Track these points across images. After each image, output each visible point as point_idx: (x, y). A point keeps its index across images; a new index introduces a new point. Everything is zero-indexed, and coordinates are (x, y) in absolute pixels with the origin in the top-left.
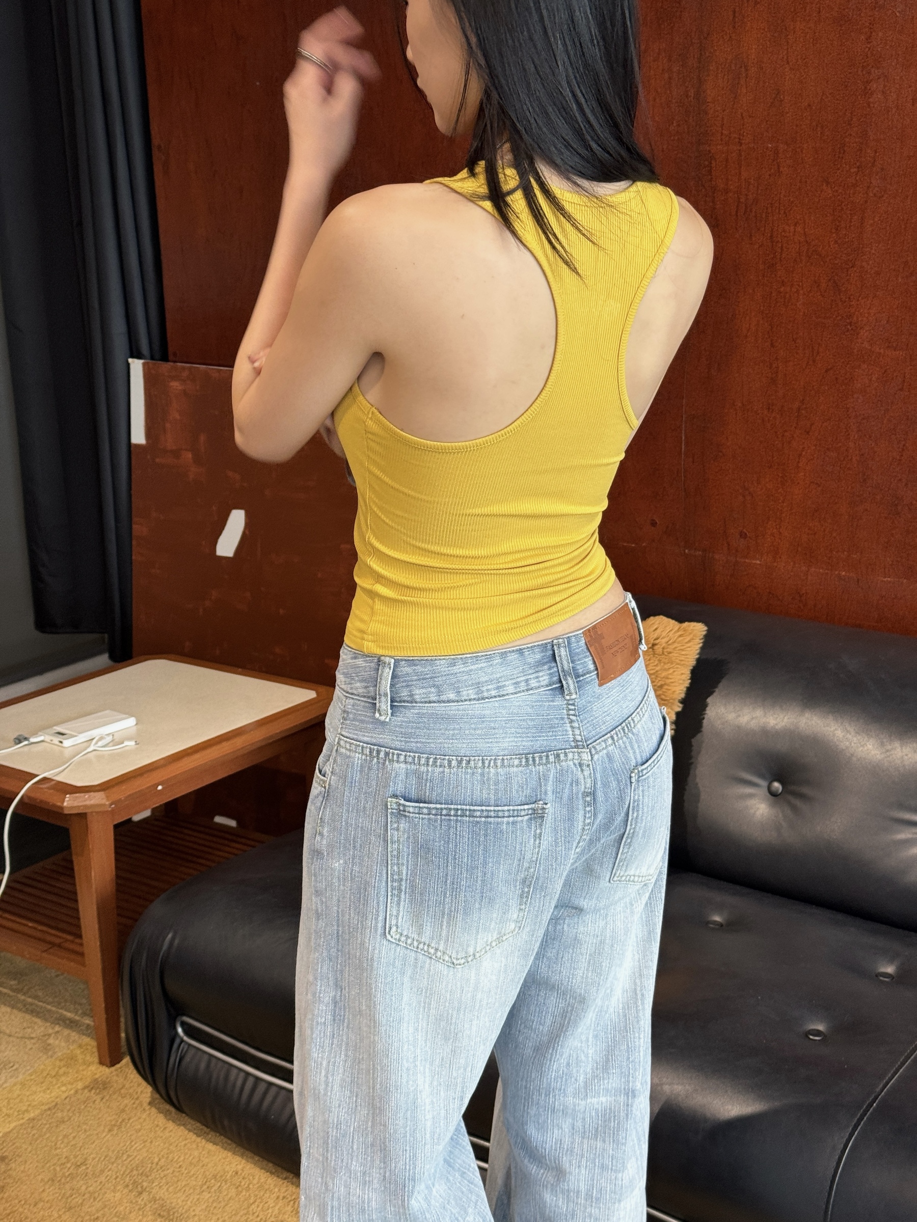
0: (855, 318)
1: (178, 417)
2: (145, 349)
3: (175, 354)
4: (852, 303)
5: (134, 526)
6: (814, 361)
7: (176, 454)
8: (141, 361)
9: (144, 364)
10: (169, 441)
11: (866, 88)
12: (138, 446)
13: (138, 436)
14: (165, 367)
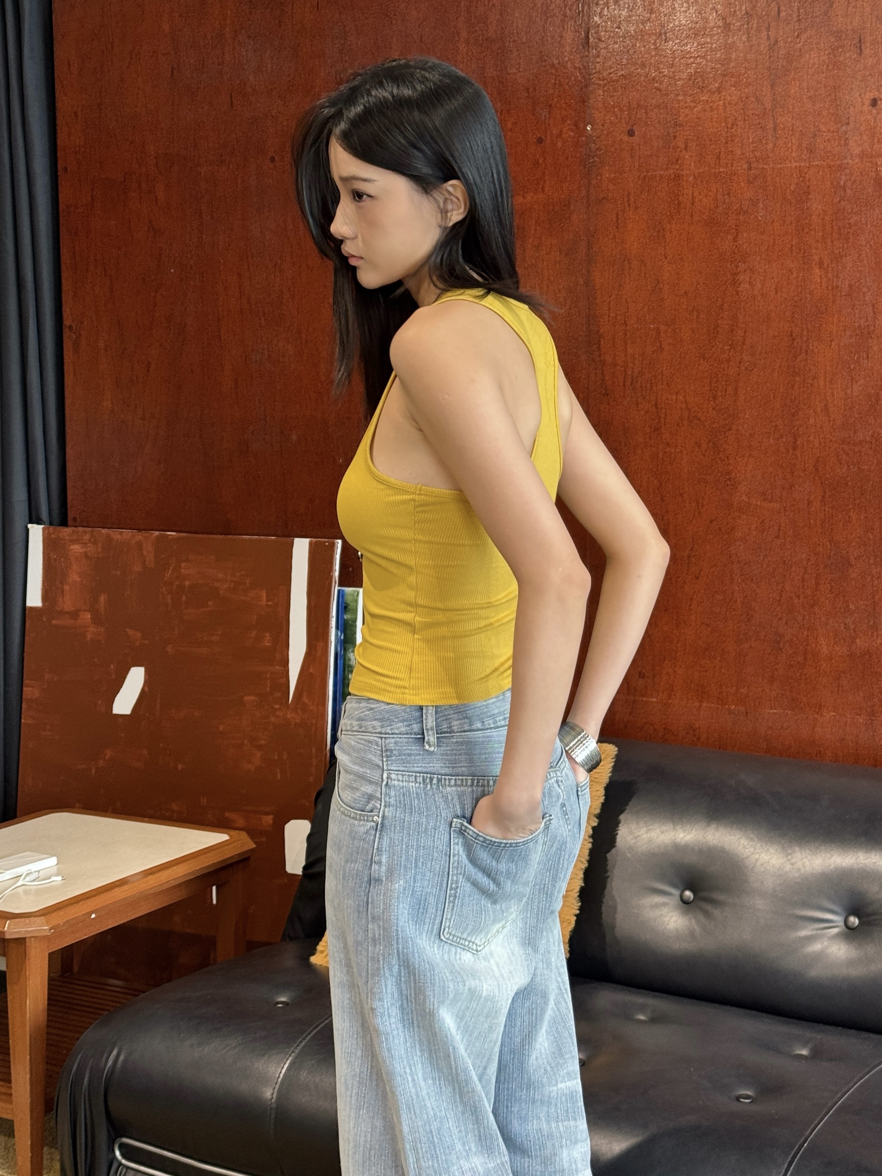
0: (733, 475)
1: (78, 579)
2: (44, 515)
3: (75, 519)
4: (730, 462)
5: (24, 689)
6: (699, 513)
7: (74, 615)
8: (42, 526)
9: (44, 529)
10: (67, 603)
11: (734, 279)
12: (33, 609)
13: (34, 598)
14: (66, 532)
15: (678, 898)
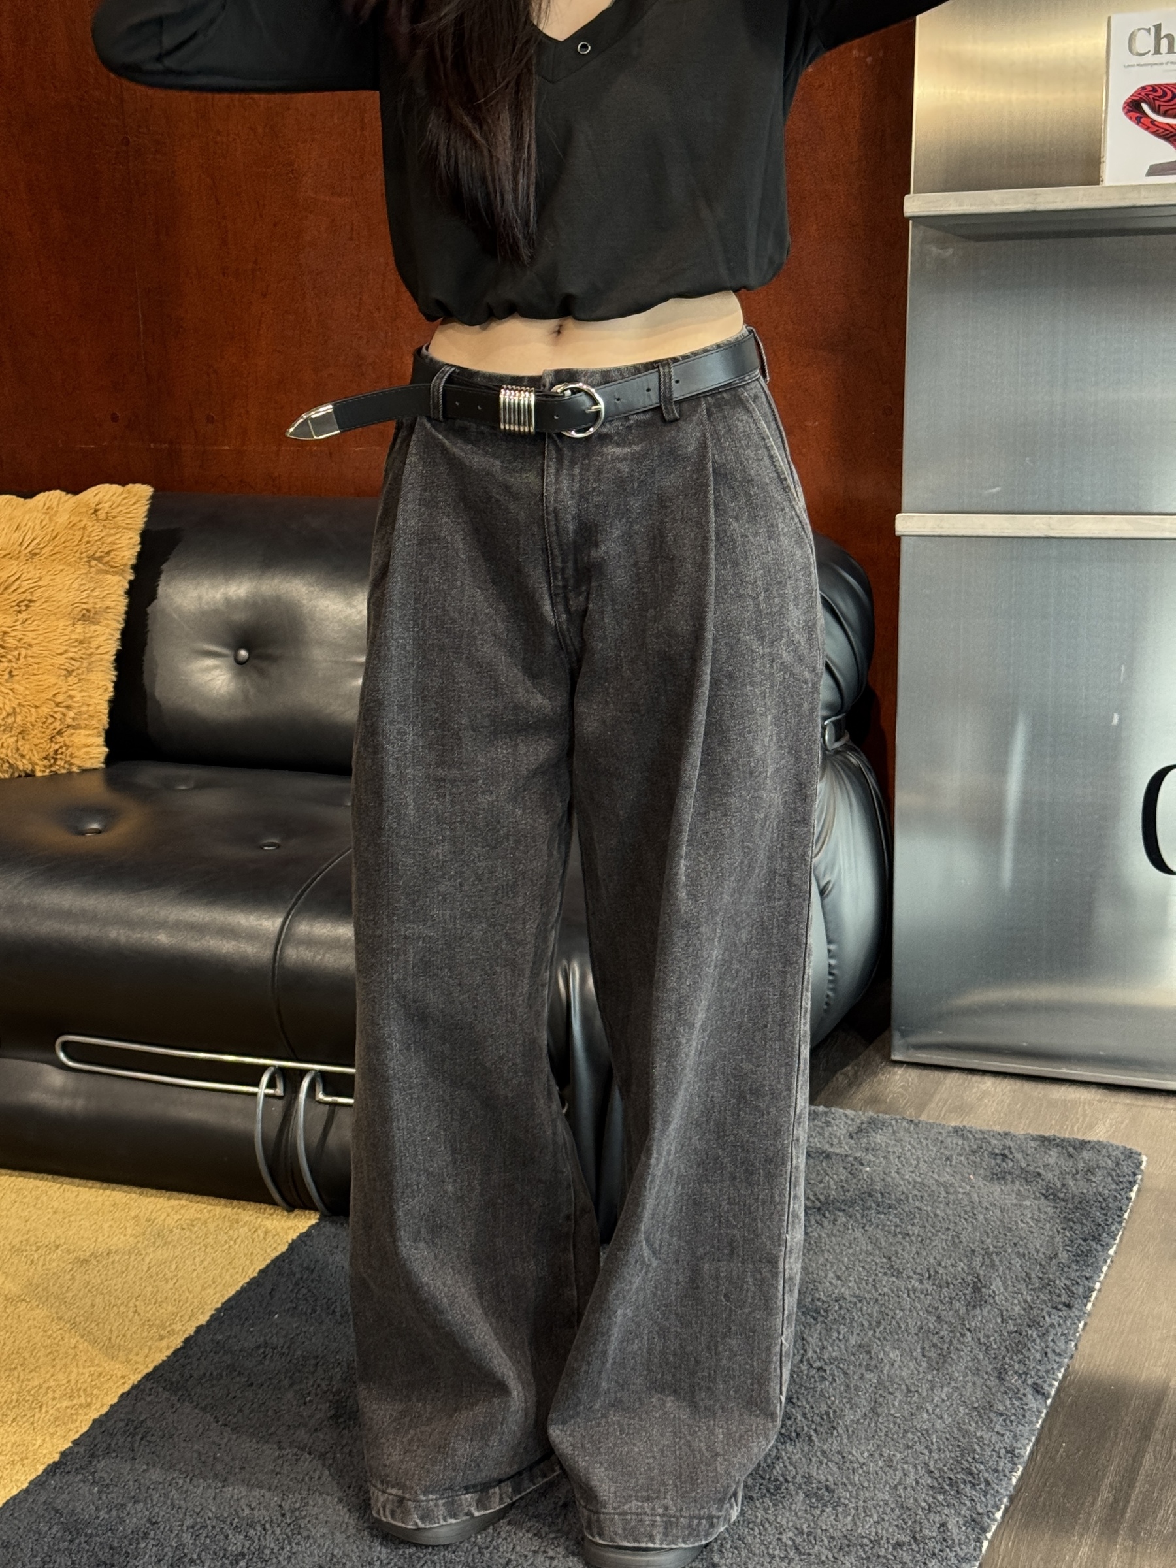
4: (291, 149)
6: (261, 216)
15: (232, 659)
